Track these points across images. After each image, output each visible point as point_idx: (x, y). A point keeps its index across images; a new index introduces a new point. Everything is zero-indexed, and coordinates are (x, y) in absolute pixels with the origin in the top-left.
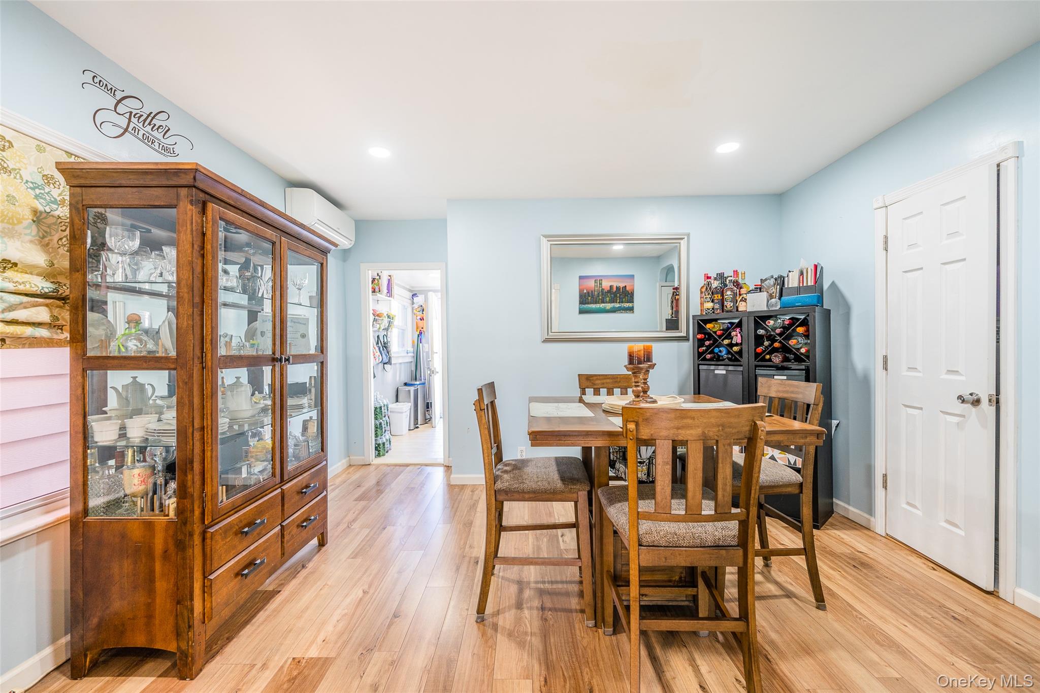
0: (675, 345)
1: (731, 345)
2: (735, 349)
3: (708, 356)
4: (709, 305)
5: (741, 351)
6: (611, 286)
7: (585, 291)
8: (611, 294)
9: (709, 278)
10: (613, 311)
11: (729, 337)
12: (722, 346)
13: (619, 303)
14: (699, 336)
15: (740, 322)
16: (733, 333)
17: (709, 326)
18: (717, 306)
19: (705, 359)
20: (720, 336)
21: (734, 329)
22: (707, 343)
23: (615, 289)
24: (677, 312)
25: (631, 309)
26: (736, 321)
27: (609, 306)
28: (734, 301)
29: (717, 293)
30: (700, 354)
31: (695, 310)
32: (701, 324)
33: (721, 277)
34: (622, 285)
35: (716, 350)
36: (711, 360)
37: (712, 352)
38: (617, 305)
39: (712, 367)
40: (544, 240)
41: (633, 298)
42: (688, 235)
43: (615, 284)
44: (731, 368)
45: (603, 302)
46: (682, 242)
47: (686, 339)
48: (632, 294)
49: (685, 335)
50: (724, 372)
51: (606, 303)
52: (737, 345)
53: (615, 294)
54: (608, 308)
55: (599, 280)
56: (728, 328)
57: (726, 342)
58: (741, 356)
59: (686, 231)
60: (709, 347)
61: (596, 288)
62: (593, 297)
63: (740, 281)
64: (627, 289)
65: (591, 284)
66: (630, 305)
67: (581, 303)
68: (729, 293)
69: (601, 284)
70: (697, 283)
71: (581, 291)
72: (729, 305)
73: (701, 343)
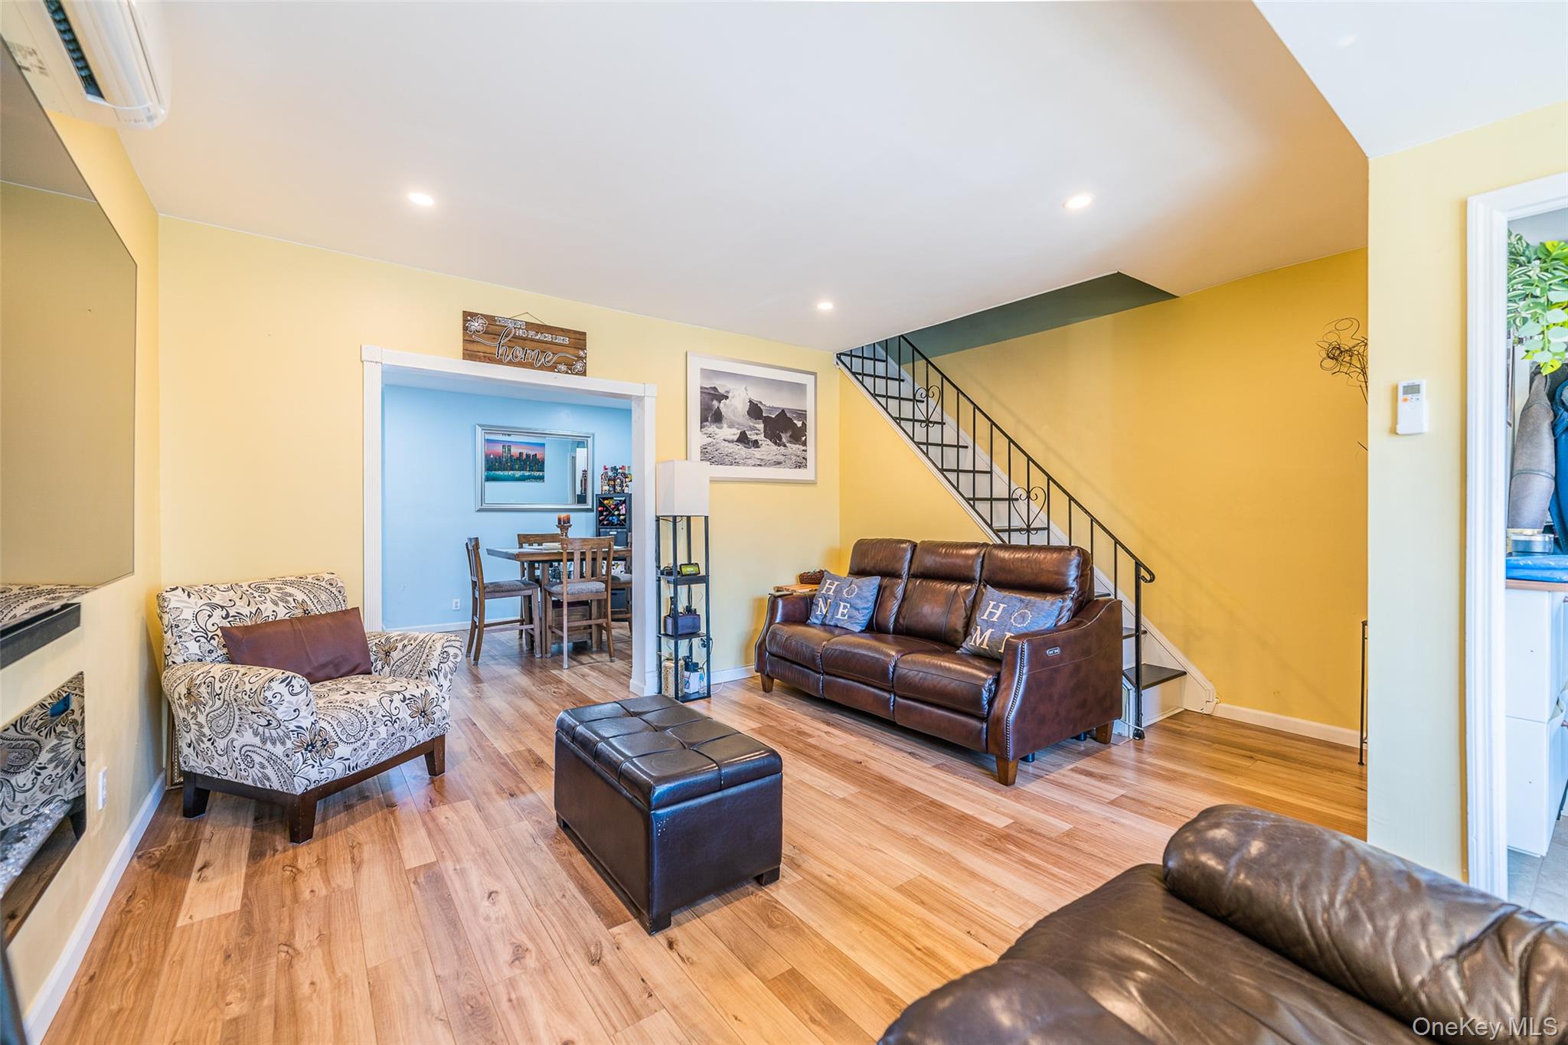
0: (584, 514)
1: (619, 515)
2: (622, 517)
3: (605, 522)
4: (607, 488)
5: (625, 519)
6: (520, 453)
7: (492, 456)
8: (520, 461)
9: (606, 469)
10: (522, 479)
11: (618, 510)
12: (613, 515)
13: (529, 471)
14: (600, 509)
15: (625, 500)
16: (620, 508)
17: (606, 502)
18: (611, 489)
19: (603, 525)
20: (613, 509)
21: (621, 505)
22: (605, 513)
23: (524, 457)
24: (585, 489)
25: (542, 478)
26: (624, 499)
27: (518, 474)
28: (622, 486)
29: (611, 480)
30: (600, 521)
31: (598, 491)
32: (601, 500)
33: (614, 469)
34: (532, 453)
35: (611, 518)
36: (607, 525)
37: (608, 520)
38: (527, 473)
39: (608, 530)
40: (479, 429)
41: (543, 467)
42: (593, 435)
43: (525, 452)
44: (619, 530)
45: (512, 469)
46: (589, 439)
47: (591, 510)
48: (542, 462)
49: (591, 507)
50: (615, 533)
51: (516, 470)
52: (623, 515)
53: (525, 461)
54: (517, 476)
55: (507, 446)
56: (618, 504)
57: (616, 513)
58: (625, 522)
59: (592, 432)
60: (606, 516)
61: (504, 455)
62: (500, 462)
63: (627, 472)
64: (538, 457)
65: (499, 449)
66: (541, 474)
67: (488, 469)
68: (618, 480)
69: (509, 450)
70: (599, 471)
71: (487, 456)
72: (618, 489)
73: (601, 513)
